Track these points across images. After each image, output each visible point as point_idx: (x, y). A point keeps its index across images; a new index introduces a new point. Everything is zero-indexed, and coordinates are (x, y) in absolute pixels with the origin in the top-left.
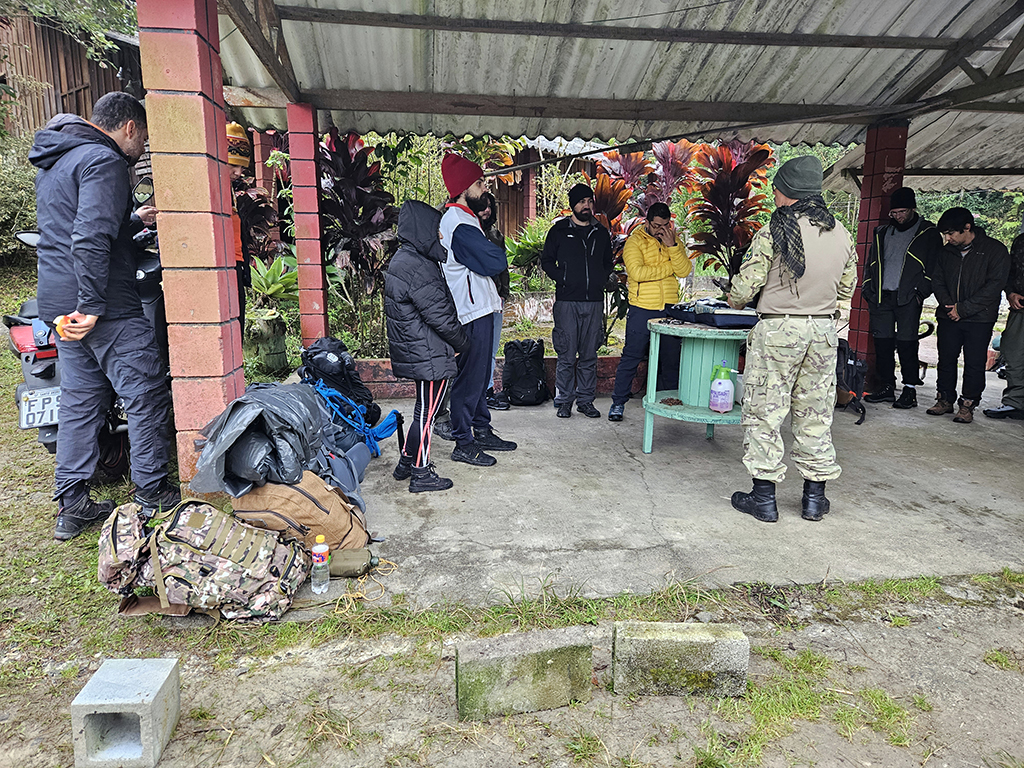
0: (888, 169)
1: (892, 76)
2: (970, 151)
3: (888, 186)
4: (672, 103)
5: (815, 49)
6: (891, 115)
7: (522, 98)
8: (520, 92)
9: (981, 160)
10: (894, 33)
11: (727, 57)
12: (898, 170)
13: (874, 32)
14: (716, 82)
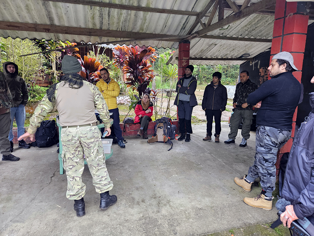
0: (184, 58)
1: (182, 25)
2: (216, 52)
3: (184, 64)
4: (104, 30)
5: (149, 13)
6: (184, 39)
7: (39, 25)
8: (38, 22)
9: (220, 55)
10: (176, 8)
11: (117, 14)
12: (187, 58)
13: (168, 7)
14: (118, 23)
